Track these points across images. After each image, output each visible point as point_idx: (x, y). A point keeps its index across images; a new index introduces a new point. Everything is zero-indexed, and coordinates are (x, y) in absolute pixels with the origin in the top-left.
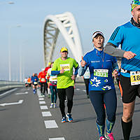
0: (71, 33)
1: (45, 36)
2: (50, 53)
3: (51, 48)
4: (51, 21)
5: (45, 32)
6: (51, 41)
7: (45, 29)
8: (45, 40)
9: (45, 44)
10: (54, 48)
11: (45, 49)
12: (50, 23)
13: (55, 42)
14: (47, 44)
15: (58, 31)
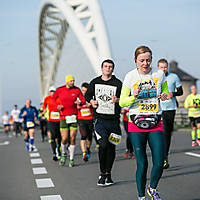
0: (91, 30)
1: (41, 34)
2: (51, 67)
3: (53, 57)
5: (41, 27)
7: (42, 21)
8: (41, 42)
9: (41, 50)
10: (58, 59)
11: (41, 59)
12: (51, 9)
13: (61, 48)
14: (46, 51)
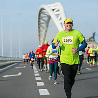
0: (60, 19)
1: (39, 21)
2: (43, 35)
3: (44, 31)
4: (44, 9)
5: (39, 18)
6: (44, 25)
7: (39, 16)
8: (39, 24)
9: (39, 28)
10: (46, 31)
11: (39, 32)
12: (43, 11)
13: (47, 27)
14: (41, 28)
15: (49, 17)
